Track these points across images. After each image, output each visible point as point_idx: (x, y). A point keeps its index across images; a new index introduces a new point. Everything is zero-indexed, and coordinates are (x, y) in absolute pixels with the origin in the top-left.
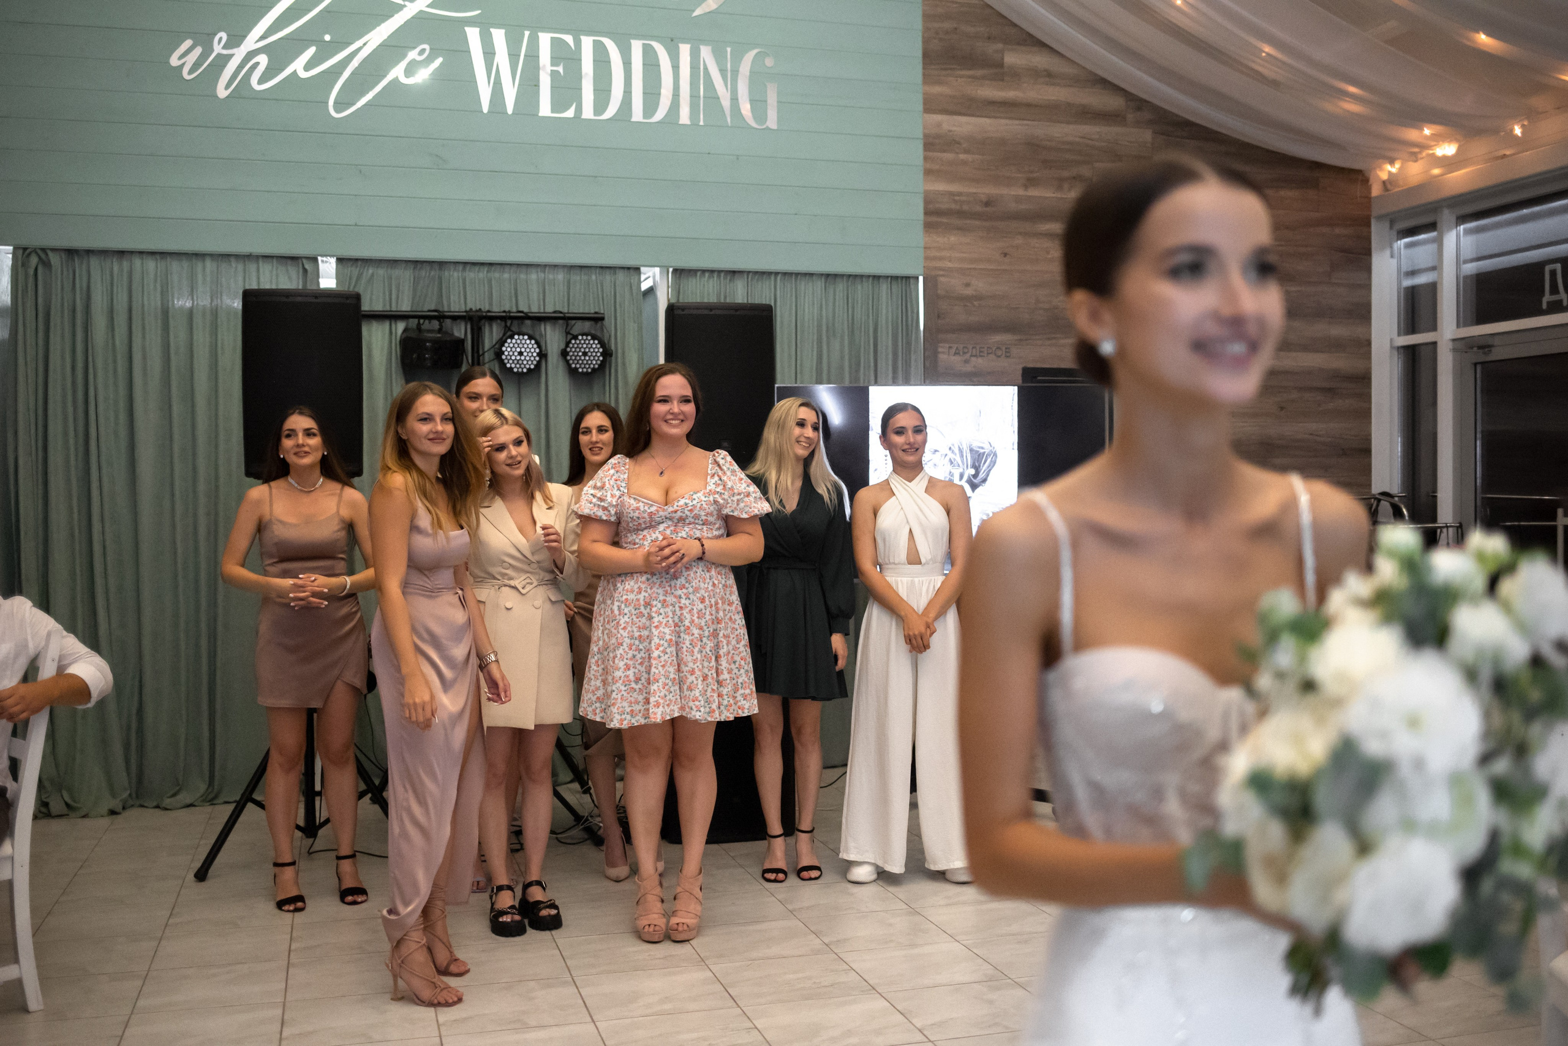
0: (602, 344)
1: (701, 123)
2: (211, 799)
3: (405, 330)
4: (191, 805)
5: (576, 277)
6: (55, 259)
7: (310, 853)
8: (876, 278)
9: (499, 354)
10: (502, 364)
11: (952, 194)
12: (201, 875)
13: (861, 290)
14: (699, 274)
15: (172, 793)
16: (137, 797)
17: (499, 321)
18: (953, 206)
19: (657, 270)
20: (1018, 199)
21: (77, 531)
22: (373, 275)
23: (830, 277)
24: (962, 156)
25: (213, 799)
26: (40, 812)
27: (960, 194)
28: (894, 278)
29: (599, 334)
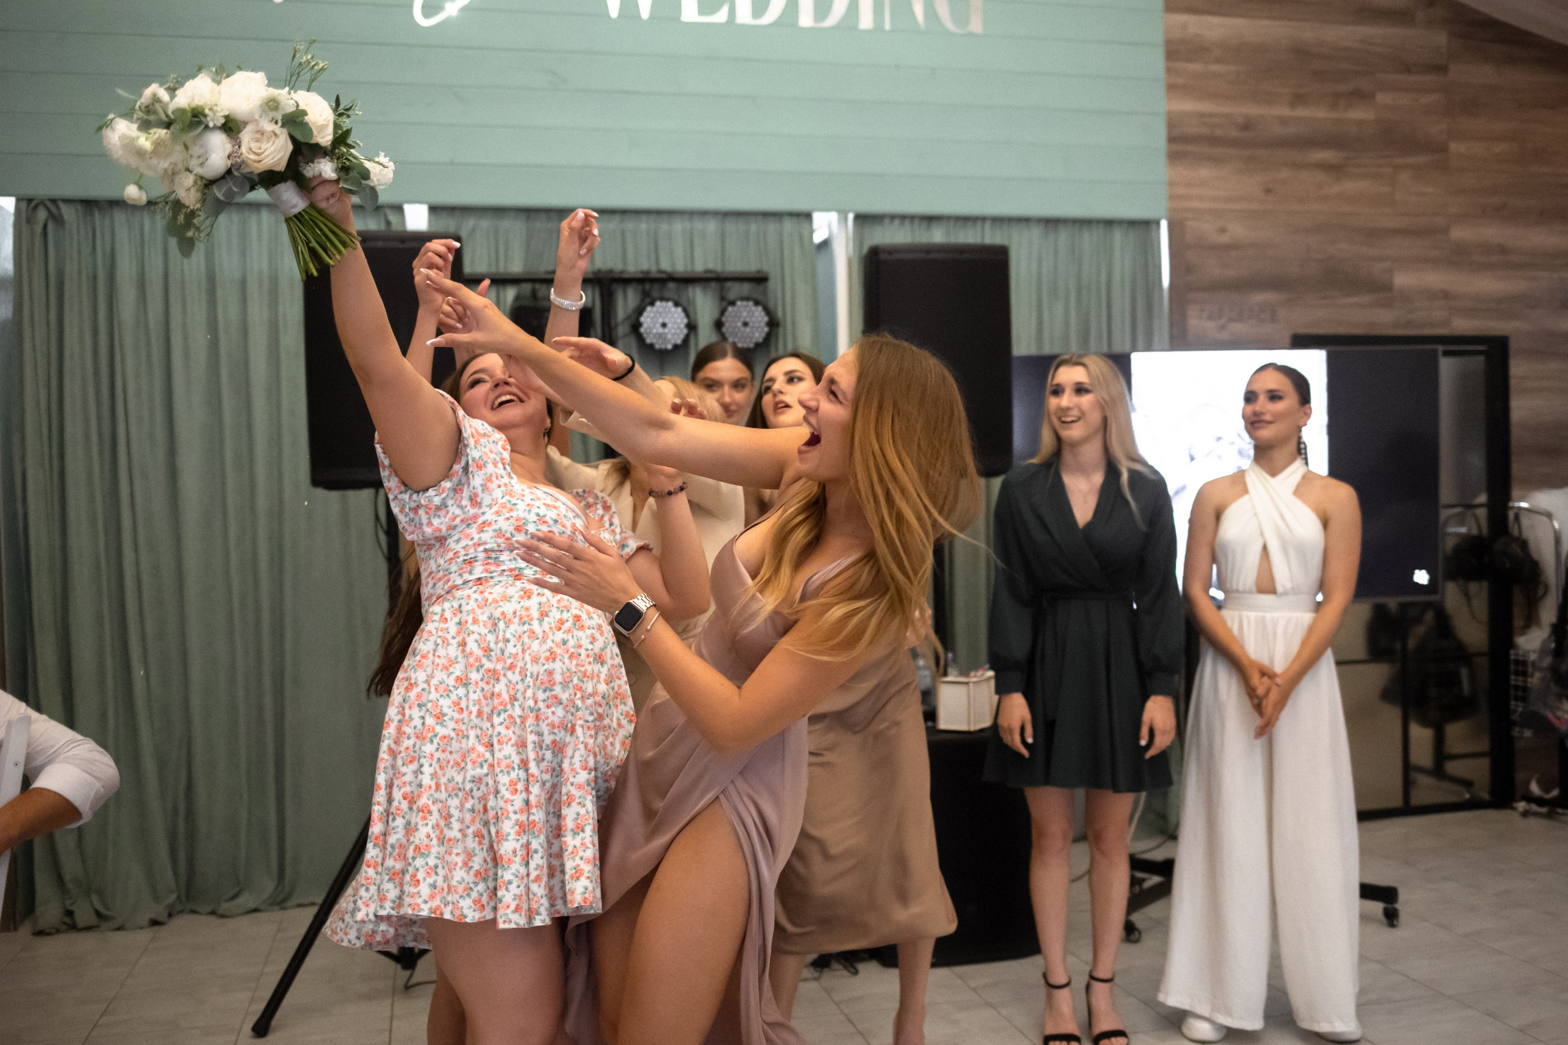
0: (767, 311)
1: (887, 26)
2: (280, 901)
3: (517, 298)
4: (256, 910)
5: (731, 226)
6: (68, 213)
7: (407, 987)
8: (1109, 223)
9: (636, 326)
10: (640, 338)
11: (1202, 115)
12: (261, 1028)
13: (1089, 239)
14: (887, 221)
15: (231, 894)
16: (188, 898)
17: (634, 285)
18: (1204, 131)
19: (833, 216)
20: (1283, 121)
21: (103, 561)
22: (473, 230)
23: (1051, 223)
24: (1215, 68)
25: (285, 900)
26: (64, 923)
27: (1211, 115)
28: (1132, 223)
29: (761, 298)
